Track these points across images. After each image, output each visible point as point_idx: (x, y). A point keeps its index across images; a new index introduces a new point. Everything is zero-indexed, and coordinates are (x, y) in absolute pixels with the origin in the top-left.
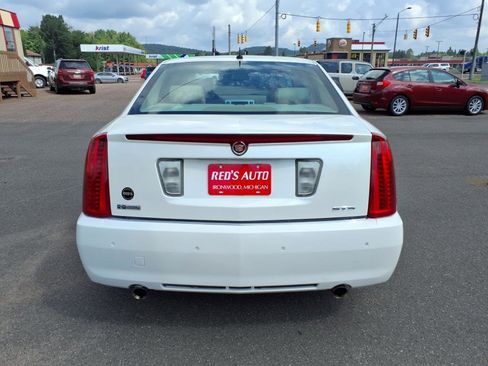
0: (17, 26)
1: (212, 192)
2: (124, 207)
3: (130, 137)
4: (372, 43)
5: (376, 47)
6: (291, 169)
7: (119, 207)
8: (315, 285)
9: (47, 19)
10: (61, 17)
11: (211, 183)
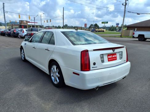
2: (94, 67)
3: (94, 50)
4: (35, 23)
5: (36, 24)
6: (118, 54)
7: (92, 67)
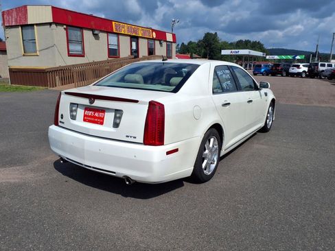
0: (174, 41)
1: (85, 120)
3: (66, 93)
6: (113, 114)
7: (60, 122)
8: (115, 173)
9: (207, 35)
10: (216, 33)
11: (85, 116)
